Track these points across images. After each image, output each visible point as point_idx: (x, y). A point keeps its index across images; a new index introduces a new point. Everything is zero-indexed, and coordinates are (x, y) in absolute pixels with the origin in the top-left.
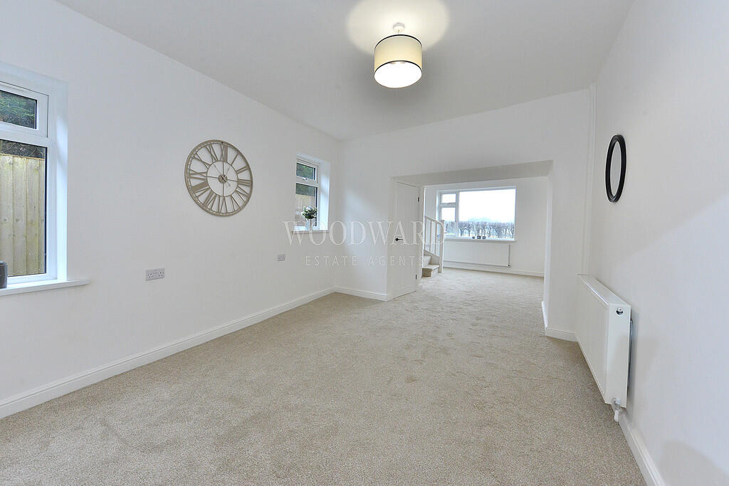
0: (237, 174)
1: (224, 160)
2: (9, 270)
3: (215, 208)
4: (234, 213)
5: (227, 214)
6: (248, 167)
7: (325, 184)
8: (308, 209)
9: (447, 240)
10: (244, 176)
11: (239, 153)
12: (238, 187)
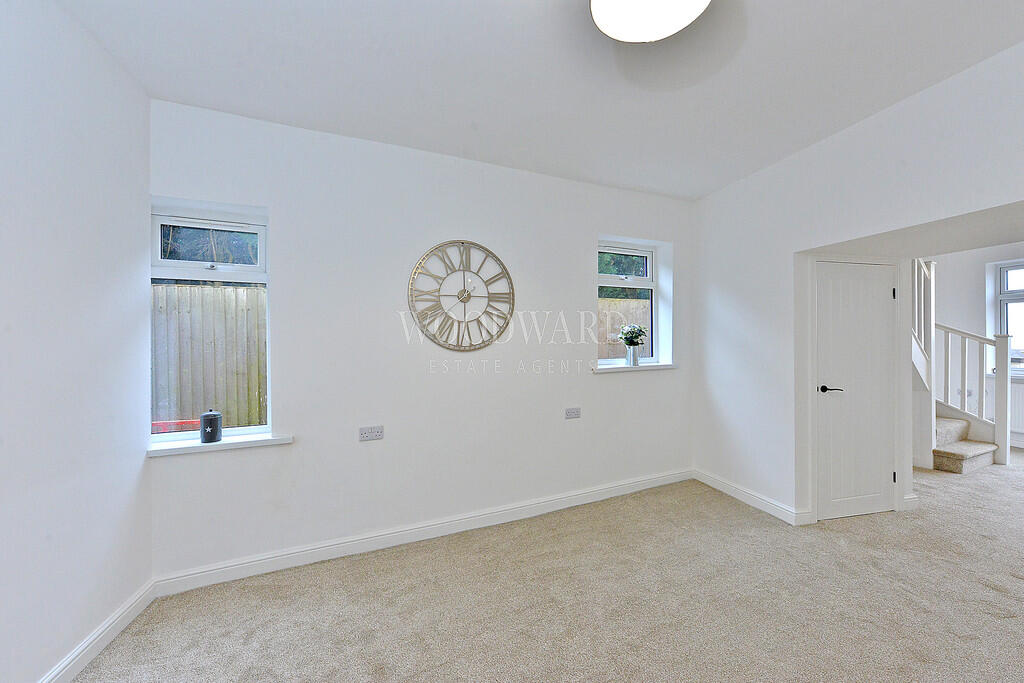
0: (487, 286)
1: (466, 267)
2: (224, 421)
3: (453, 340)
4: (484, 345)
5: (473, 348)
6: (505, 274)
7: (665, 283)
8: (627, 329)
9: (1015, 381)
10: (501, 287)
11: (489, 254)
12: (489, 305)
